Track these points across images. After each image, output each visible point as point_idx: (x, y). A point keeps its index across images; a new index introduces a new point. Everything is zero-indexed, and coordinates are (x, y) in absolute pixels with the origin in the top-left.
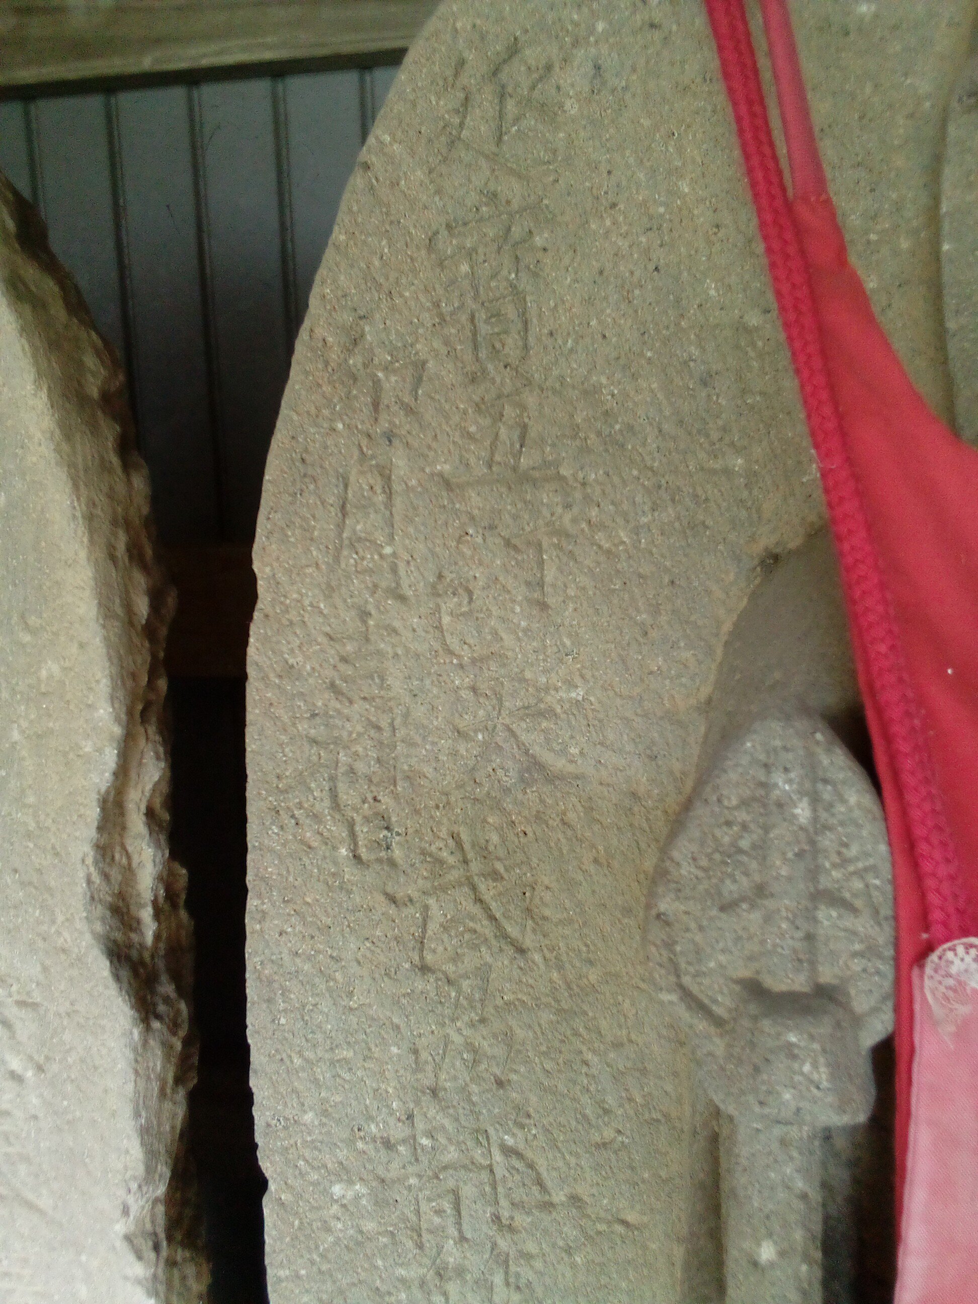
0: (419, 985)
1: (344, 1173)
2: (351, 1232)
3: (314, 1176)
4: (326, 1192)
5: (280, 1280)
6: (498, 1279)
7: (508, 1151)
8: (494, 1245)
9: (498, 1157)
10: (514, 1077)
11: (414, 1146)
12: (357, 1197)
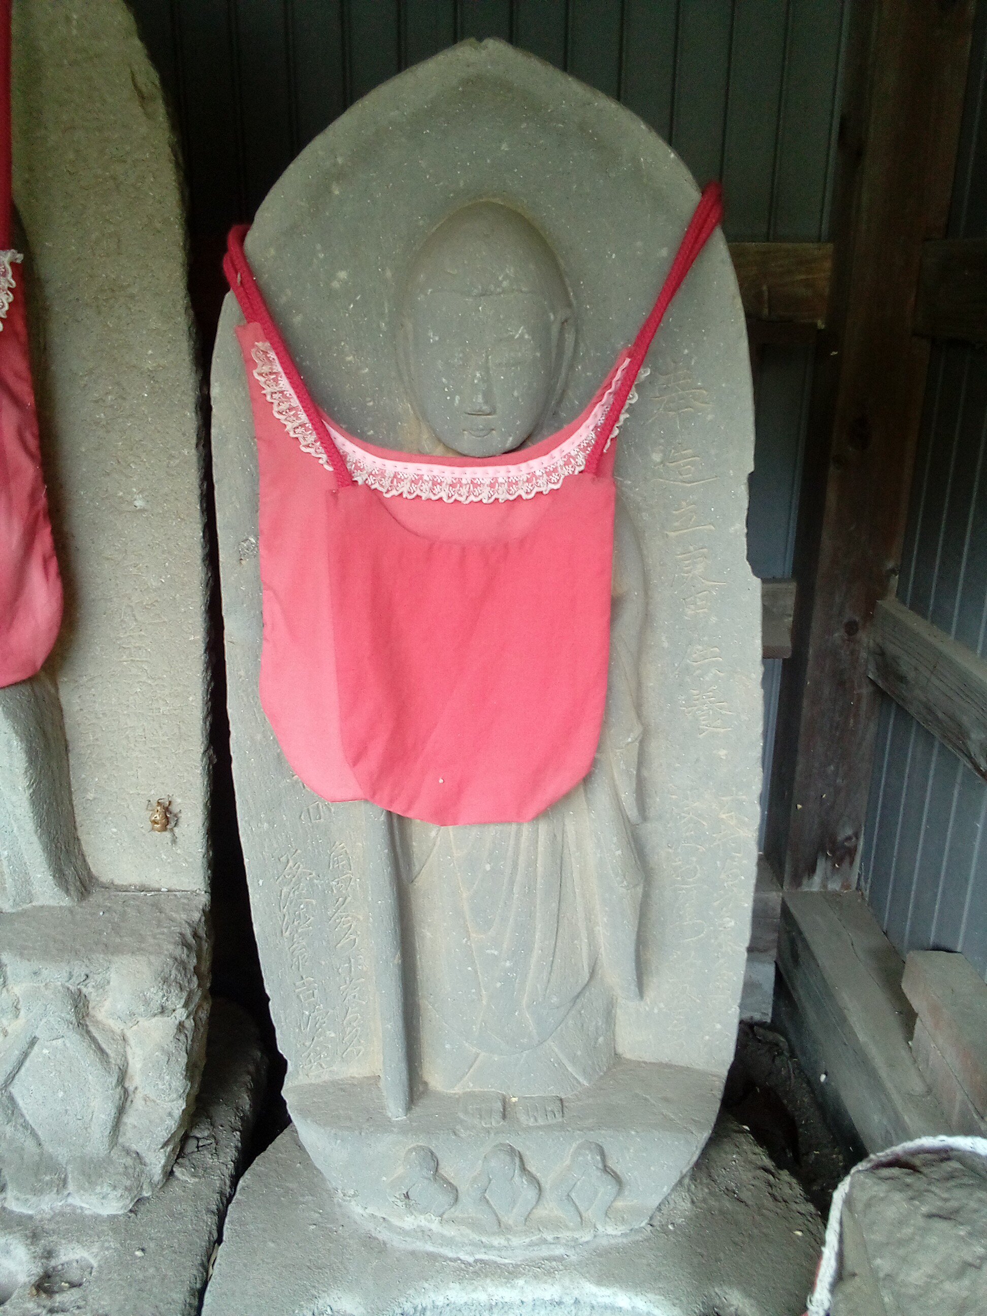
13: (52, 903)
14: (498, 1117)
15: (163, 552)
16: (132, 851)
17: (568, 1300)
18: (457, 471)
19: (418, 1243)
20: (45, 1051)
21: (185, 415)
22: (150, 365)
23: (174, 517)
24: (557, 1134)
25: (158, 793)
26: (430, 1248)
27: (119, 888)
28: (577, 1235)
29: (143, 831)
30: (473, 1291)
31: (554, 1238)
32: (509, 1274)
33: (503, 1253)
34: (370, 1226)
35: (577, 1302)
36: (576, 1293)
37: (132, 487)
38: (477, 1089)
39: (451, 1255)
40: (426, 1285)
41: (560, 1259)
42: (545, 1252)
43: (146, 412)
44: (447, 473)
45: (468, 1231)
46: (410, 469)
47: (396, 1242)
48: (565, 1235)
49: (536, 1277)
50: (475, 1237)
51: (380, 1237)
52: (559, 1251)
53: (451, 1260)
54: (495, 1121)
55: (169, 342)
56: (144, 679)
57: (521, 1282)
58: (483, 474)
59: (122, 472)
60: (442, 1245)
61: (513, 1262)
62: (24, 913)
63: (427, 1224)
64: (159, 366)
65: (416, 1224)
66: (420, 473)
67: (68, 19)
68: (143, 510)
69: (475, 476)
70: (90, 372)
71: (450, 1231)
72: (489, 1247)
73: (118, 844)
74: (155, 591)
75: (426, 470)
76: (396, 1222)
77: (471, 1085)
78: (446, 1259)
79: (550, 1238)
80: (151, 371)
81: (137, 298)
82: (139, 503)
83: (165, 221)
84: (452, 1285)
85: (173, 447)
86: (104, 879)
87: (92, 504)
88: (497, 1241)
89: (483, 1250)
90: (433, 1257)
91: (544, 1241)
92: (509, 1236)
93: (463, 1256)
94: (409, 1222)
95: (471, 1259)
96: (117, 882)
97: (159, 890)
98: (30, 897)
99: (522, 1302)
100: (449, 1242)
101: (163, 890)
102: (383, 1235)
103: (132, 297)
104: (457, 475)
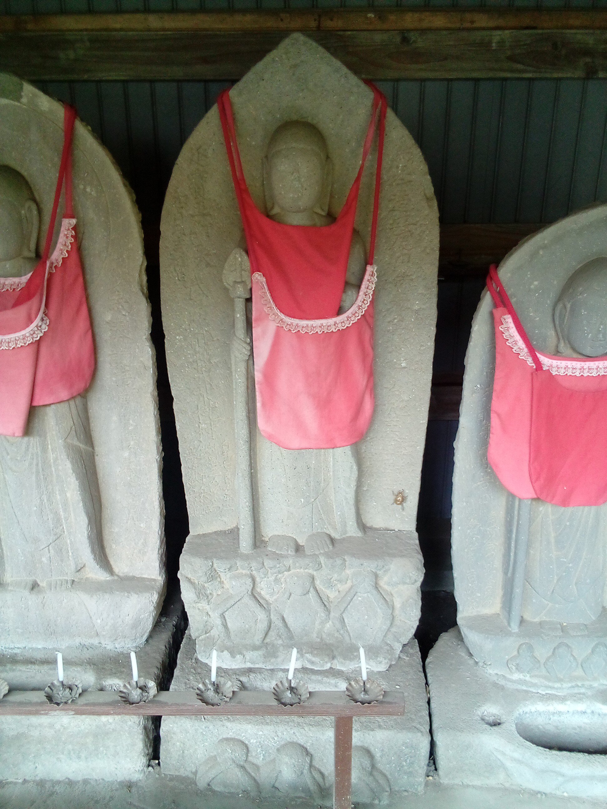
0: (190, 302)
1: (178, 335)
2: (180, 345)
3: (173, 335)
4: (176, 338)
5: (168, 353)
6: (205, 353)
7: (206, 331)
8: (205, 348)
9: (204, 332)
10: (207, 318)
11: (190, 330)
12: (181, 339)
13: (354, 535)
14: (560, 631)
15: (412, 385)
16: (382, 513)
17: (589, 711)
18: (583, 364)
19: (519, 686)
20: (359, 598)
21: (431, 329)
22: (416, 307)
23: (419, 371)
24: (587, 638)
25: (397, 488)
26: (524, 688)
27: (376, 529)
28: (591, 683)
29: (388, 504)
30: (548, 706)
31: (582, 685)
32: (563, 699)
33: (559, 691)
34: (495, 678)
35: (593, 712)
36: (593, 708)
37: (401, 358)
38: (547, 619)
39: (534, 691)
40: (527, 702)
41: (584, 694)
42: (576, 691)
43: (412, 327)
44: (578, 365)
45: (544, 681)
46: (563, 364)
47: (510, 685)
48: (587, 683)
49: (575, 700)
50: (547, 683)
51: (500, 683)
52: (583, 690)
53: (535, 693)
54: (559, 633)
55: (427, 298)
56: (397, 439)
57: (568, 702)
58: (593, 364)
59: (397, 352)
60: (530, 687)
61: (563, 695)
62: (344, 539)
63: (524, 677)
64: (421, 308)
65: (518, 678)
66: (567, 365)
67: (398, 167)
68: (405, 368)
69: (590, 365)
70: (388, 310)
71: (535, 681)
72: (552, 688)
73: (376, 510)
74: (406, 401)
75: (569, 364)
76: (508, 676)
77: (545, 618)
78: (533, 692)
79: (580, 684)
80: (416, 310)
81: (414, 280)
82: (403, 365)
83: (432, 249)
84: (538, 703)
85: (423, 342)
86: (368, 525)
87: (381, 365)
88: (557, 685)
89: (549, 689)
90: (527, 692)
91: (578, 686)
92: (562, 683)
93: (540, 691)
94: (516, 676)
95: (544, 693)
96: (375, 526)
97: (394, 530)
98: (346, 532)
99: (568, 711)
100: (534, 685)
101: (396, 530)
102: (502, 682)
103: (412, 280)
104: (582, 365)
